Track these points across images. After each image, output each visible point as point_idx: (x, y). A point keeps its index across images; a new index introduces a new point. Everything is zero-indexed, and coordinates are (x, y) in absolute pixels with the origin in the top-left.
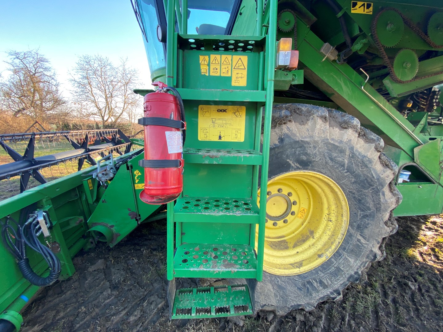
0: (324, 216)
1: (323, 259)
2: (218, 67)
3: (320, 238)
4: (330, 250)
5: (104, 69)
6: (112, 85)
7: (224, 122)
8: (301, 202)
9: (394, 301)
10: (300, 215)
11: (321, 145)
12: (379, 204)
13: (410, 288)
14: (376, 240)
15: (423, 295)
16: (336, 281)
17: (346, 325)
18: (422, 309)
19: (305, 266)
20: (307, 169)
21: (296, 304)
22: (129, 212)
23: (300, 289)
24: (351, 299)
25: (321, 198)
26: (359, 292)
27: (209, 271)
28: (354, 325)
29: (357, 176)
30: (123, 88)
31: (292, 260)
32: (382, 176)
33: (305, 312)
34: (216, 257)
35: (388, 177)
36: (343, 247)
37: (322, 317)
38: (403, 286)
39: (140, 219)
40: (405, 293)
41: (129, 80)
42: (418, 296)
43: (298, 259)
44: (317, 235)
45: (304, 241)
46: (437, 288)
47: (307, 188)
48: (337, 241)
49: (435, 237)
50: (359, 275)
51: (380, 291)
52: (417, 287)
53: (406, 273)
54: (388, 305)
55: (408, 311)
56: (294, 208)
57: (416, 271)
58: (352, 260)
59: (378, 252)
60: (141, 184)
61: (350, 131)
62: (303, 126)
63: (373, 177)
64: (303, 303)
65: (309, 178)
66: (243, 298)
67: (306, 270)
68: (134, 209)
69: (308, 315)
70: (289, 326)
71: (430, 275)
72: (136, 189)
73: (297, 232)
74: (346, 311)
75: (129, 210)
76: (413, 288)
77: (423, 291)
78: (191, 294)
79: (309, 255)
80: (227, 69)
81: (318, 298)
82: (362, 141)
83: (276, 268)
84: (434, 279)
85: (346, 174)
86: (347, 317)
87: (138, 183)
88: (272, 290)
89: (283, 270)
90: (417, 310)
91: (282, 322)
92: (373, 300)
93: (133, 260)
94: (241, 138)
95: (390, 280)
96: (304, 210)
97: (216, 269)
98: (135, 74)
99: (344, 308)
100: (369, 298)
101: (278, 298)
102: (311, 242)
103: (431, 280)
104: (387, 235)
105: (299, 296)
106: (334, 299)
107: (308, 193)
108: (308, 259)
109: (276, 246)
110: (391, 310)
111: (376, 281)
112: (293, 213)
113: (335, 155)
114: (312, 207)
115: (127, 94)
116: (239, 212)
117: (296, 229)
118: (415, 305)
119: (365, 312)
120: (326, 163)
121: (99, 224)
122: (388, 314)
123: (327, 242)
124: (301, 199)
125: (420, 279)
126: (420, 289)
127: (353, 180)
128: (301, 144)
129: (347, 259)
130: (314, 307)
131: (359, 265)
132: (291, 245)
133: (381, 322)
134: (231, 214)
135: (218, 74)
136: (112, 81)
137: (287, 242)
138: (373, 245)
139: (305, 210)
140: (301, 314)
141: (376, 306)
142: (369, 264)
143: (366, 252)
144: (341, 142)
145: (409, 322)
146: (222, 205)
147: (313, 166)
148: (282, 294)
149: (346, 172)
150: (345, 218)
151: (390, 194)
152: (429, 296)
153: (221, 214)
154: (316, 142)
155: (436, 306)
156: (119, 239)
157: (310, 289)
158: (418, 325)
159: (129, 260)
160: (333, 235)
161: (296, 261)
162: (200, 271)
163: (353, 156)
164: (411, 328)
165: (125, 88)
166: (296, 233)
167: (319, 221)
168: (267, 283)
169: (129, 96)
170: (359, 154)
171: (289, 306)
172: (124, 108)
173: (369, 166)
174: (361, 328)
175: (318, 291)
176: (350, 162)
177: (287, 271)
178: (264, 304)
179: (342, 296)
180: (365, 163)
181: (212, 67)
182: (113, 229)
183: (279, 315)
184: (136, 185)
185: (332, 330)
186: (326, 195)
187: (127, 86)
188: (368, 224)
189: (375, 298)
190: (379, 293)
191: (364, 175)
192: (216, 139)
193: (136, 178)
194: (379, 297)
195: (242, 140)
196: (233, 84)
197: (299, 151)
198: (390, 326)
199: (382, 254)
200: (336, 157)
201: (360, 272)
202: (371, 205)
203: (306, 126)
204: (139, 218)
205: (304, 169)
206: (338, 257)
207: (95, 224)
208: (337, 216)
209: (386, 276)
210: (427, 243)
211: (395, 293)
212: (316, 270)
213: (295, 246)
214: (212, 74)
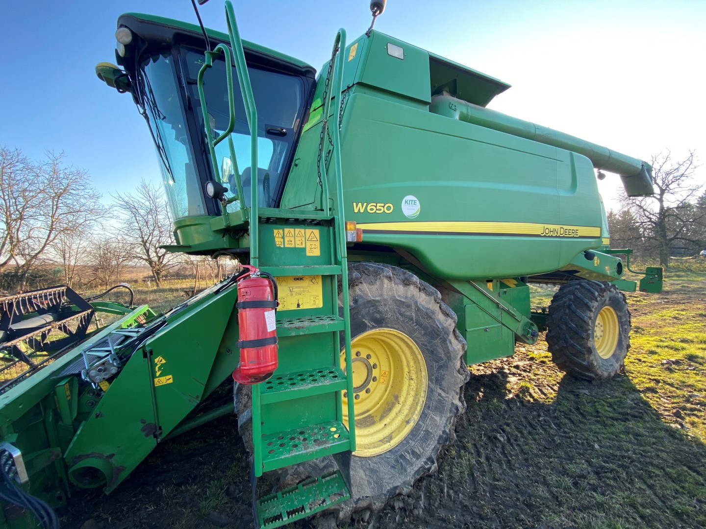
0: (405, 375)
1: (412, 424)
2: (292, 239)
3: (405, 401)
4: (416, 412)
5: (10, 168)
6: (24, 197)
7: (302, 289)
8: (381, 363)
9: (488, 458)
10: (382, 380)
11: (390, 302)
12: (449, 353)
13: (500, 441)
14: (454, 391)
15: (512, 445)
16: (427, 447)
17: (446, 497)
18: (513, 459)
19: (395, 438)
20: (381, 327)
21: (392, 486)
22: (142, 425)
23: (393, 467)
24: (447, 468)
25: (399, 355)
26: (454, 459)
27: (302, 454)
28: (453, 495)
29: (425, 328)
30: (50, 202)
31: (380, 436)
32: (445, 325)
33: (402, 496)
34: (305, 440)
35: (450, 325)
36: (427, 406)
37: (421, 496)
38: (493, 440)
39: (161, 434)
40: (496, 447)
41: (65, 190)
42: (508, 447)
43: (387, 432)
44: (402, 399)
45: (390, 410)
46: (523, 435)
47: (385, 347)
48: (421, 399)
49: (519, 382)
50: (447, 434)
51: (473, 451)
52: (506, 438)
53: (495, 426)
54: (482, 463)
55: (501, 465)
56: (375, 373)
57: (504, 422)
58: (437, 419)
59: (459, 404)
60: (164, 377)
61: (412, 287)
62: (372, 286)
63: (439, 327)
64: (399, 484)
65: (385, 335)
66: (337, 485)
67: (397, 442)
68: (151, 420)
69: (406, 498)
70: (389, 519)
71: (516, 423)
72: (156, 386)
73: (382, 401)
74: (444, 483)
75: (143, 421)
76: (502, 439)
77: (512, 441)
78: (276, 499)
79: (397, 424)
80: (301, 241)
81: (413, 472)
82: (423, 295)
83: (365, 448)
84: (520, 427)
85: (415, 327)
86: (446, 488)
87: (160, 376)
88: (364, 477)
89: (373, 450)
90: (509, 462)
91: (381, 517)
92: (468, 463)
93: (147, 508)
94: (320, 304)
95: (481, 437)
96: (385, 373)
97: (309, 450)
98: (79, 180)
99: (441, 480)
100: (464, 462)
101: (372, 485)
102: (397, 408)
103: (517, 428)
104: (462, 384)
105: (393, 476)
106: (429, 469)
107: (386, 351)
108: (397, 429)
109: (361, 424)
110: (486, 469)
111: (468, 442)
112: (374, 379)
113: (403, 310)
114: (392, 367)
115: (57, 214)
116: (328, 381)
117: (380, 399)
118: (507, 457)
119: (461, 477)
120: (397, 318)
121: (87, 456)
122: (483, 473)
123: (412, 404)
124: (380, 360)
125: (507, 429)
126: (509, 440)
127: (423, 332)
128: (373, 303)
129: (433, 418)
130: (411, 486)
131: (445, 422)
132: (378, 419)
133: (478, 483)
134: (320, 384)
135: (293, 246)
136: (25, 190)
137: (373, 417)
138: (453, 397)
139: (387, 373)
140: (399, 500)
141: (471, 468)
142: (454, 420)
143: (448, 406)
144: (406, 298)
145: (503, 475)
146: (307, 378)
147: (386, 323)
148: (375, 479)
149: (416, 325)
150: (423, 373)
151: (456, 341)
152: (518, 445)
153: (310, 386)
154: (385, 300)
155: (525, 454)
156: (124, 475)
157: (404, 464)
158: (511, 476)
159: (139, 510)
160: (417, 395)
161: (385, 436)
162: (292, 456)
163: (418, 310)
164: (505, 481)
165: (55, 203)
166: (380, 403)
167: (401, 383)
168: (358, 470)
169: (60, 217)
170: (423, 307)
171: (385, 492)
172: (47, 240)
173: (433, 317)
174: (460, 495)
175: (412, 465)
176: (417, 315)
177: (377, 449)
178: (358, 498)
179: (436, 464)
180: (429, 315)
181: (286, 239)
182: (113, 460)
183: (376, 510)
184: (156, 380)
185: (433, 507)
186: (403, 352)
187: (59, 199)
188: (444, 375)
189: (469, 460)
190: (472, 454)
191: (431, 326)
192: (295, 307)
193: (157, 369)
194: (473, 458)
195: (321, 306)
196: (308, 254)
197: (372, 310)
198: (487, 485)
199: (463, 404)
200: (404, 312)
201: (447, 431)
202: (443, 355)
203: (376, 286)
204: (160, 431)
205: (379, 327)
206: (425, 418)
207: (80, 458)
208: (417, 373)
209: (477, 434)
210: (512, 391)
211: (487, 449)
212: (406, 439)
213: (382, 418)
214: (286, 246)
